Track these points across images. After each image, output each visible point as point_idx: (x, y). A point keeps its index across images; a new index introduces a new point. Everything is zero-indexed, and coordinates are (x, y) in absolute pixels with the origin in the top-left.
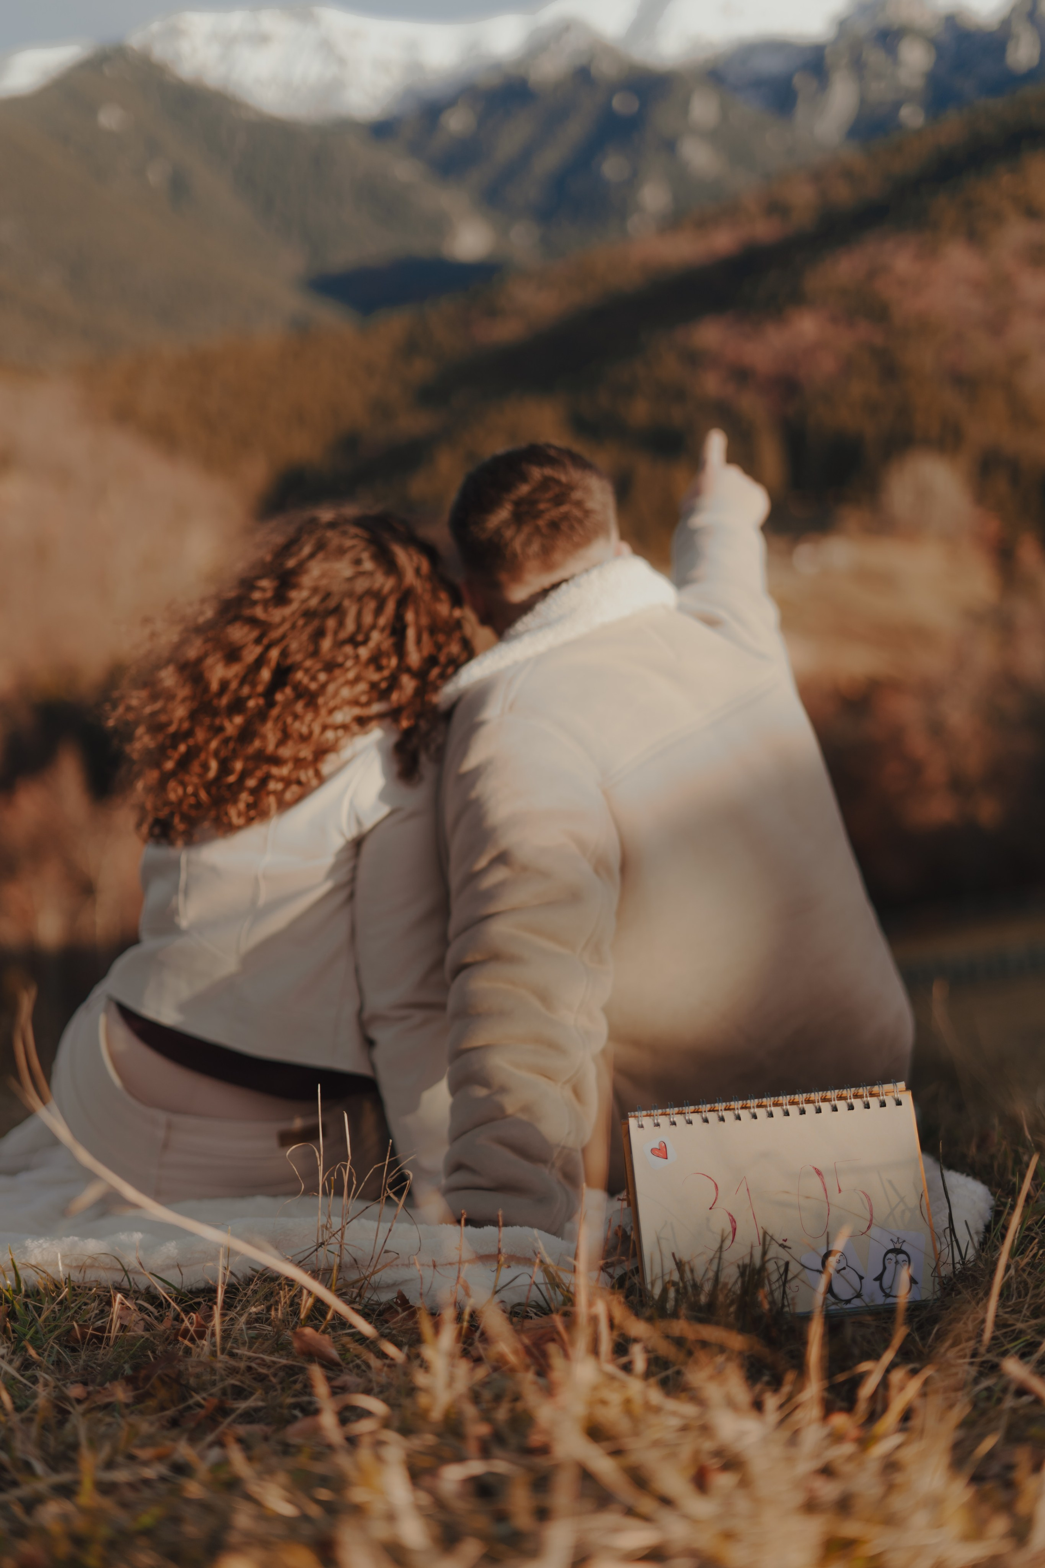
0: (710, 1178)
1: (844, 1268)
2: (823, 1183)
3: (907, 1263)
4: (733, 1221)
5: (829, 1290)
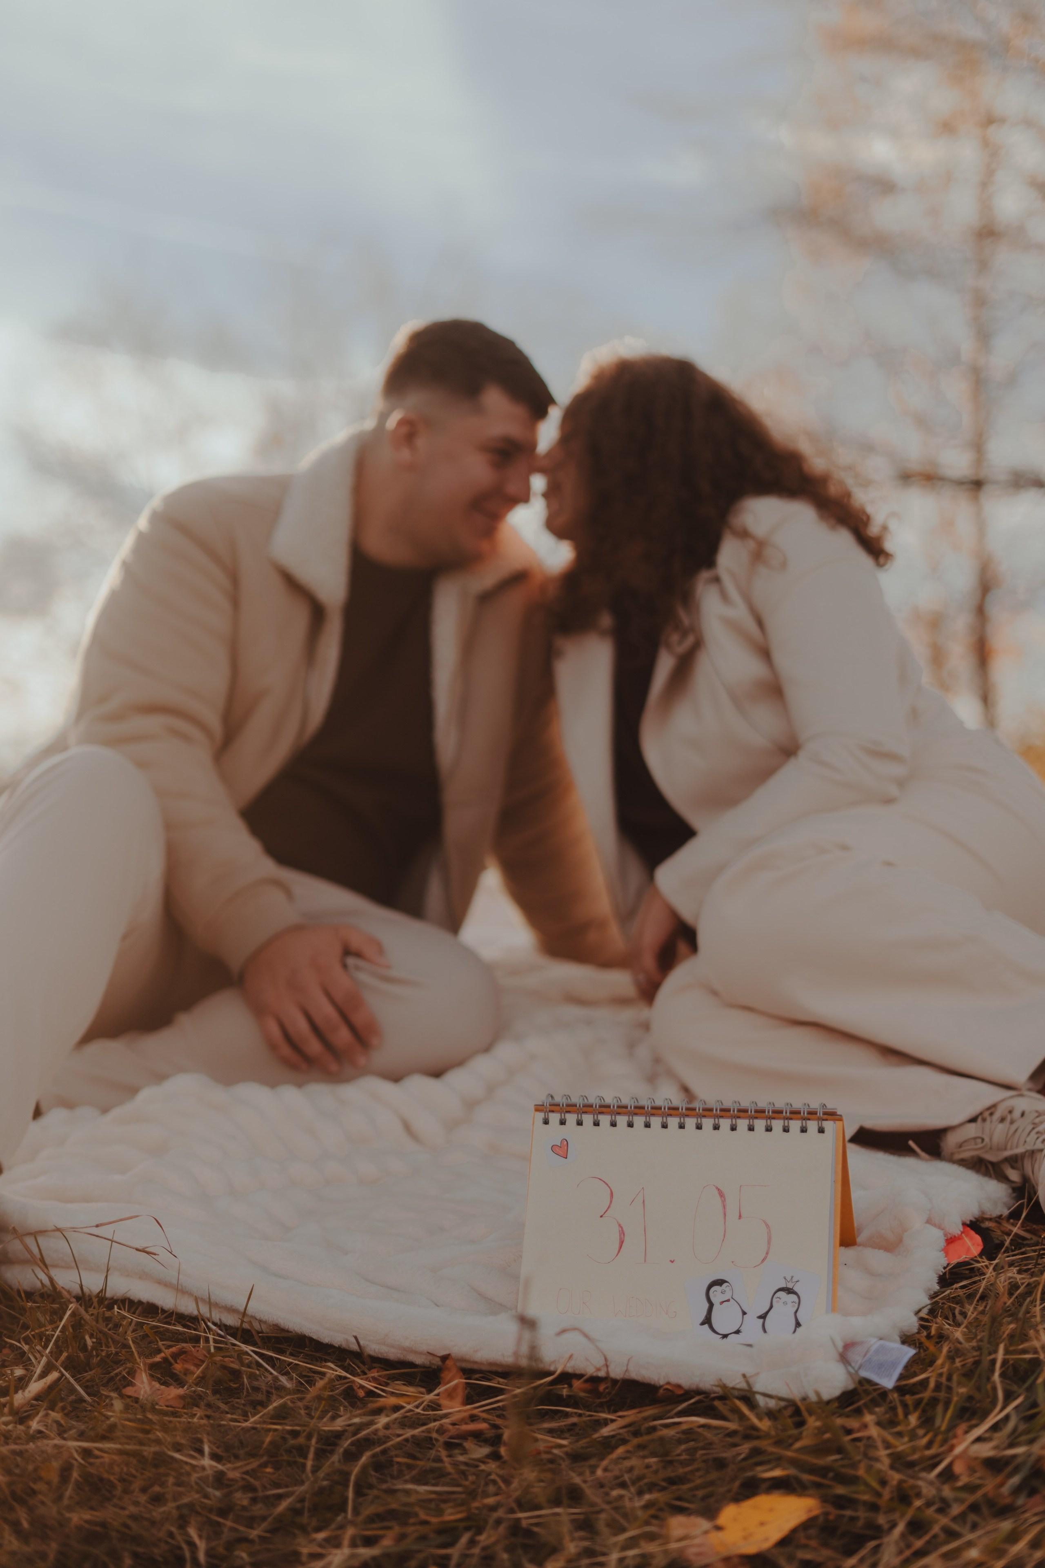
0: (607, 1184)
1: (728, 1301)
2: (724, 1205)
3: (797, 1305)
4: (622, 1233)
5: (707, 1321)
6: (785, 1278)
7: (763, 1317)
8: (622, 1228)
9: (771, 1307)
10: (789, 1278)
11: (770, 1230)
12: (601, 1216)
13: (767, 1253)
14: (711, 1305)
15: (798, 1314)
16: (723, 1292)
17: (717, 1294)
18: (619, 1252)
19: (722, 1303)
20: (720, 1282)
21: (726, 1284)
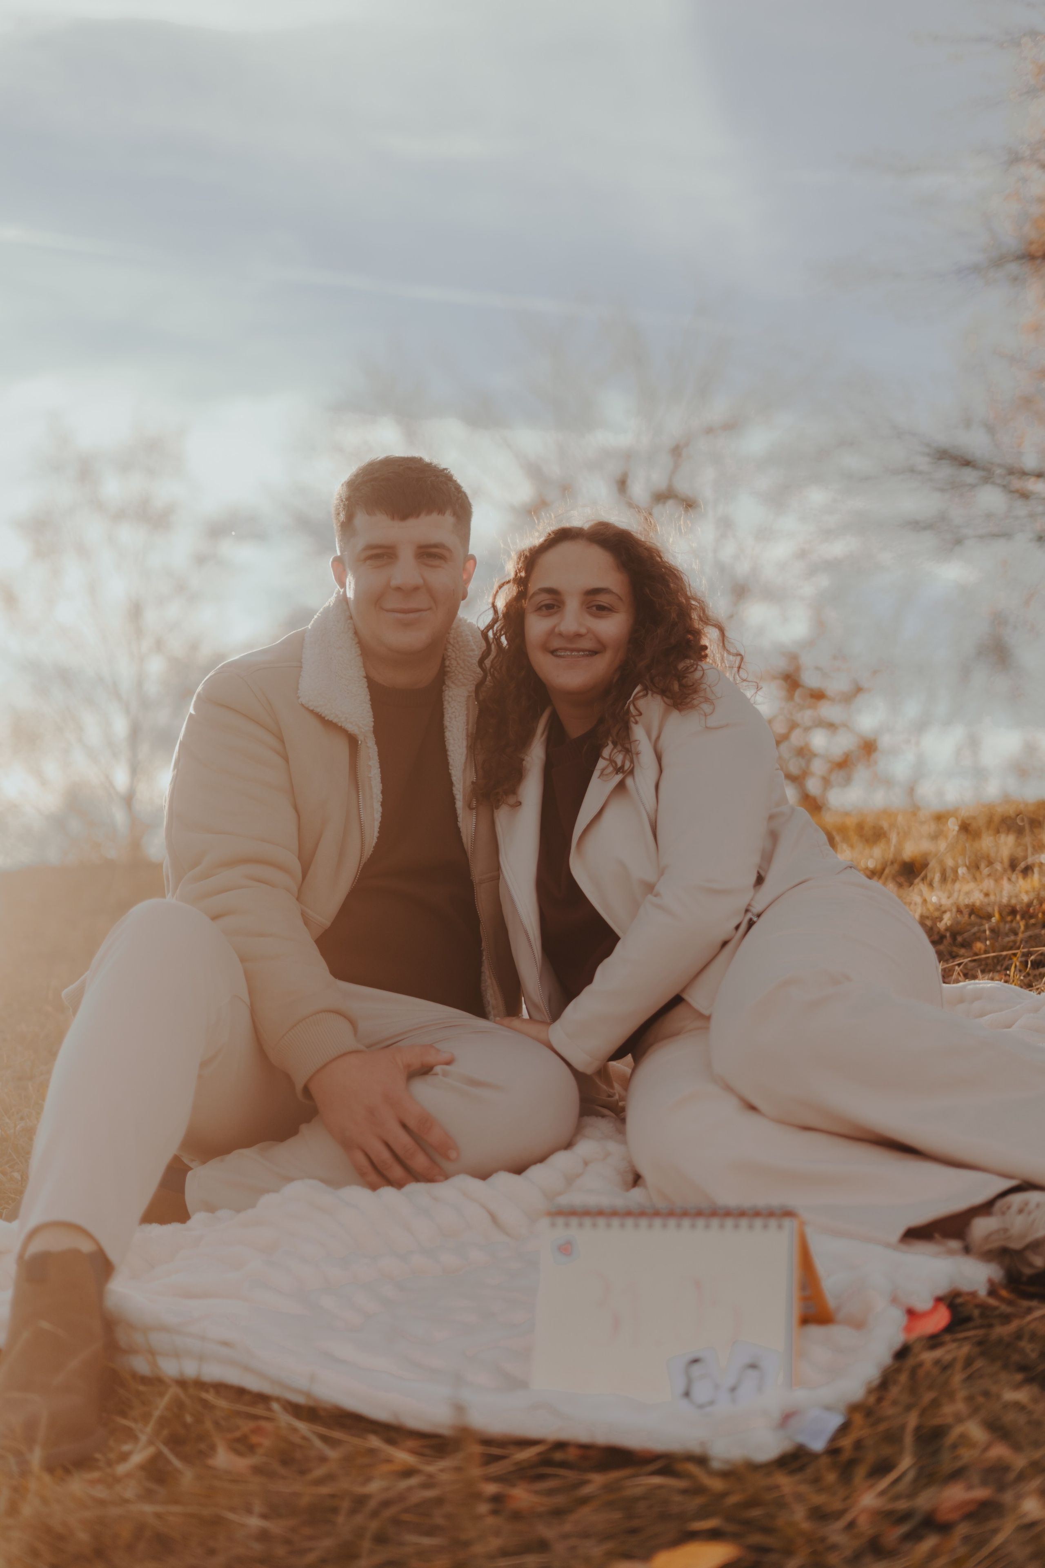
1: (704, 1376)
3: (760, 1379)
4: (616, 1319)
5: (687, 1394)
6: (750, 1356)
7: (733, 1389)
8: (616, 1315)
9: (739, 1382)
10: (753, 1356)
11: (737, 1315)
13: (735, 1335)
14: (690, 1380)
15: (761, 1386)
16: (699, 1369)
17: (694, 1370)
18: (613, 1336)
19: (698, 1378)
20: (696, 1361)
21: (702, 1362)
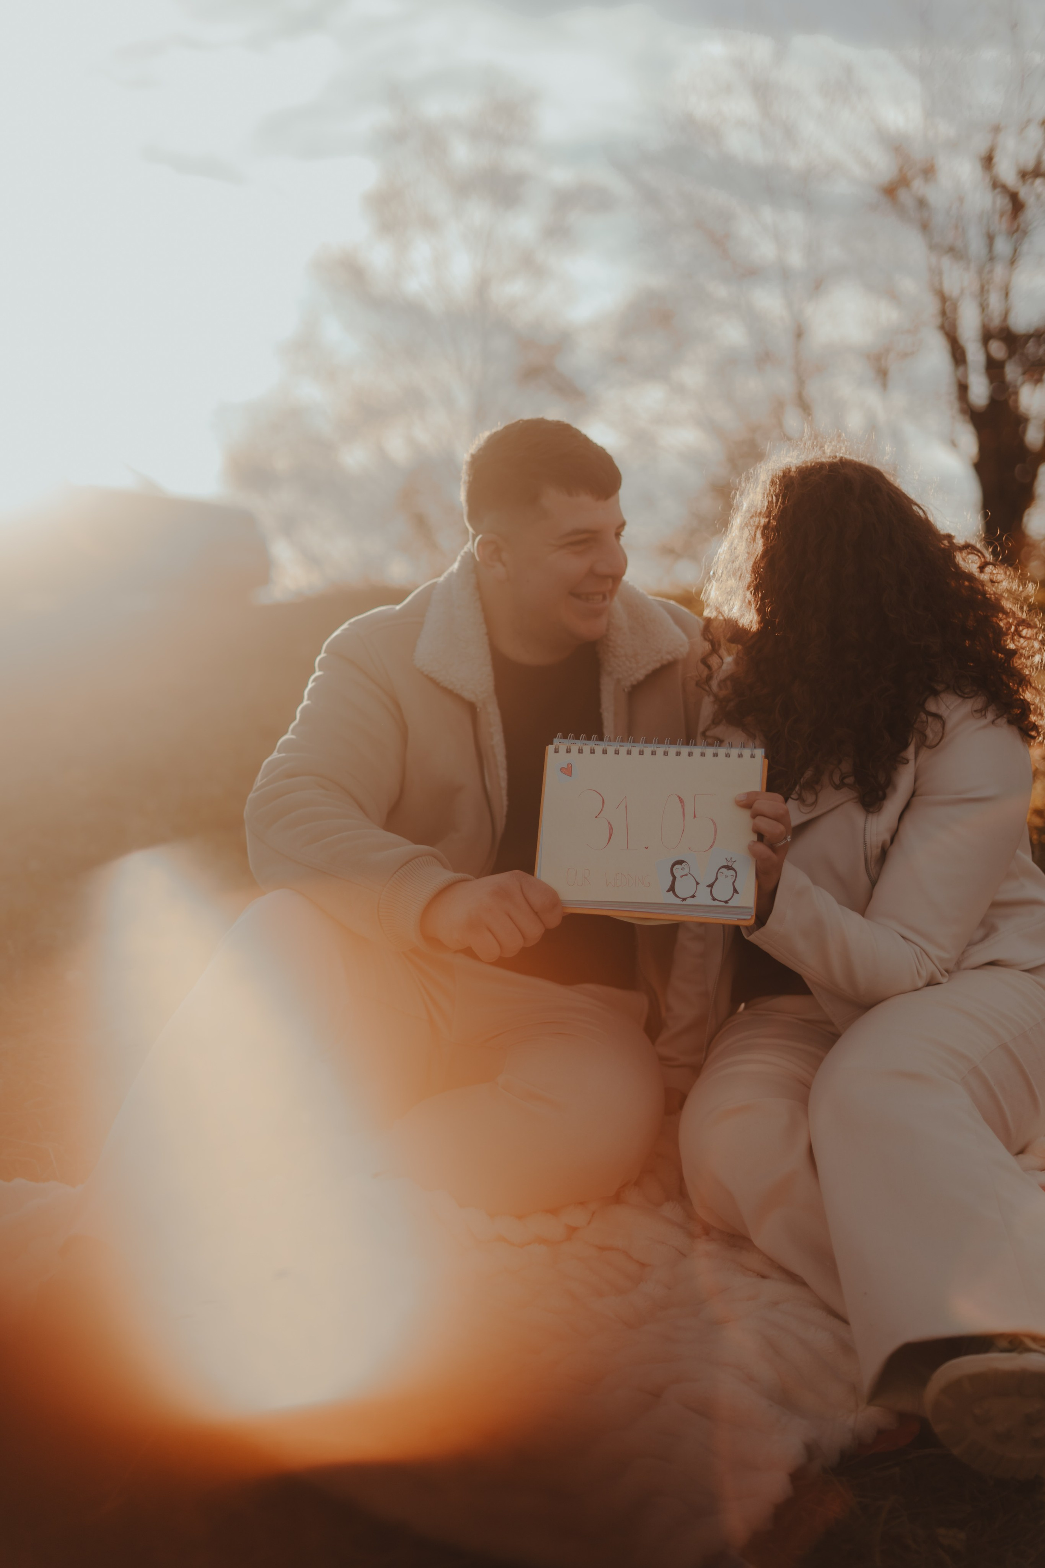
0: (600, 794)
1: (687, 875)
2: (683, 809)
3: (734, 877)
4: (611, 828)
5: (672, 889)
6: (726, 859)
7: (711, 886)
8: (611, 825)
9: (717, 879)
10: (729, 859)
11: (716, 826)
12: (596, 817)
13: (714, 842)
14: (674, 878)
15: (735, 884)
16: (683, 869)
17: (678, 870)
18: (609, 841)
19: (682, 876)
20: (680, 862)
21: (684, 864)
